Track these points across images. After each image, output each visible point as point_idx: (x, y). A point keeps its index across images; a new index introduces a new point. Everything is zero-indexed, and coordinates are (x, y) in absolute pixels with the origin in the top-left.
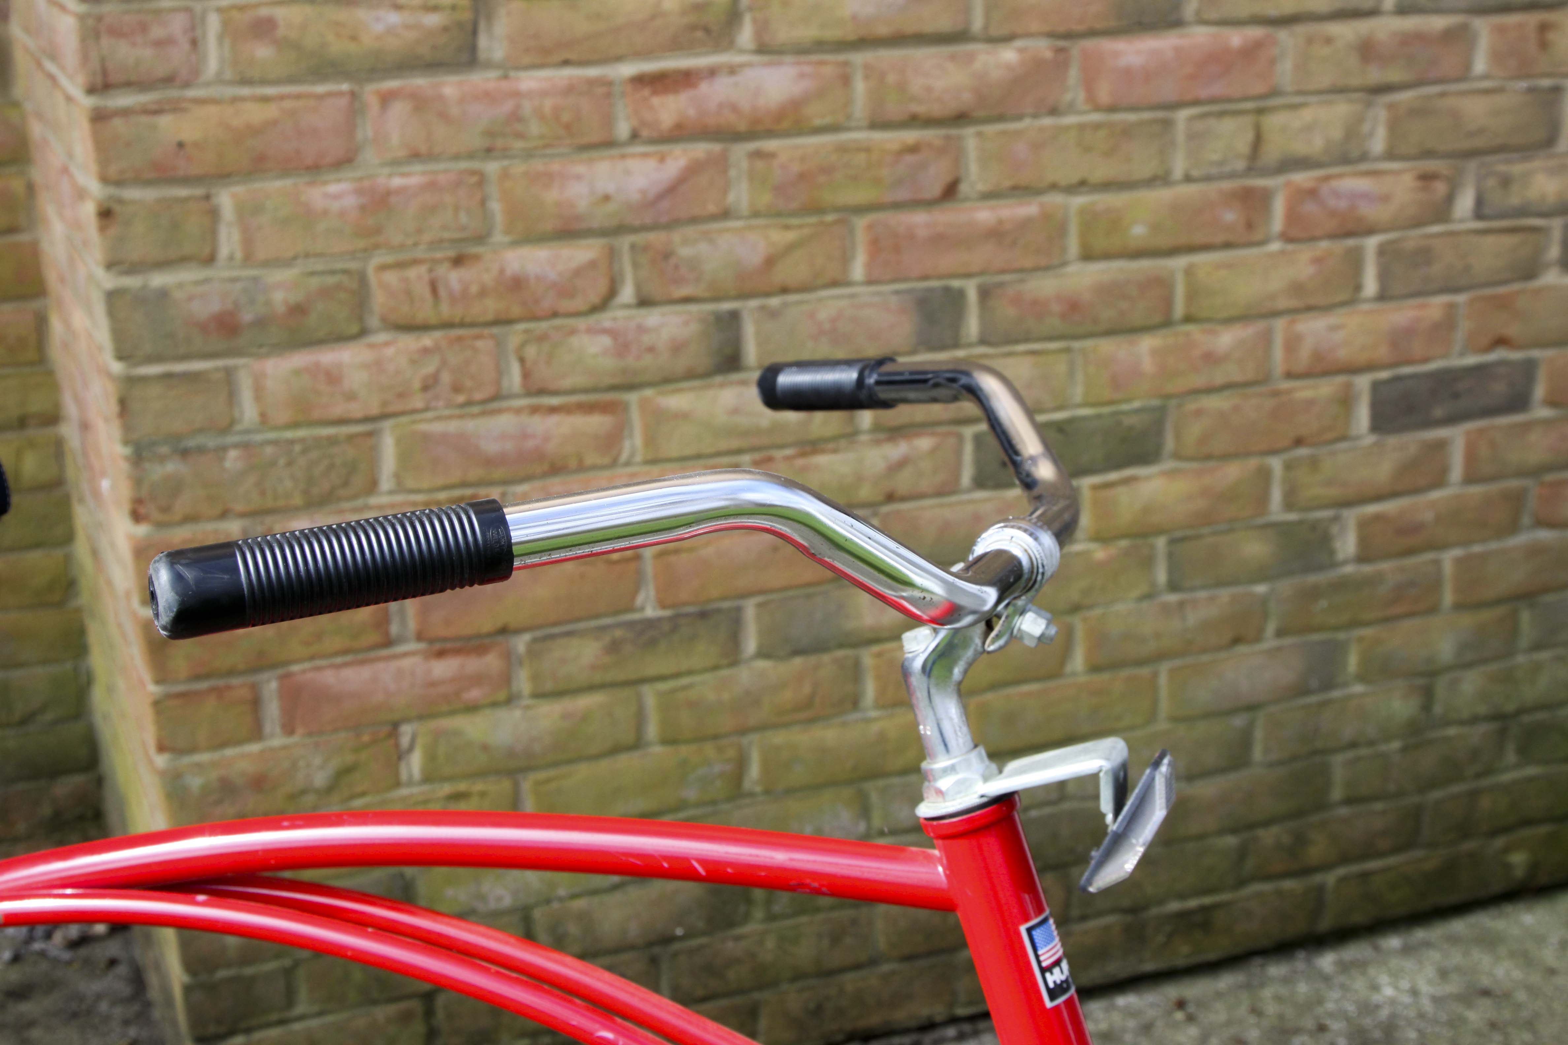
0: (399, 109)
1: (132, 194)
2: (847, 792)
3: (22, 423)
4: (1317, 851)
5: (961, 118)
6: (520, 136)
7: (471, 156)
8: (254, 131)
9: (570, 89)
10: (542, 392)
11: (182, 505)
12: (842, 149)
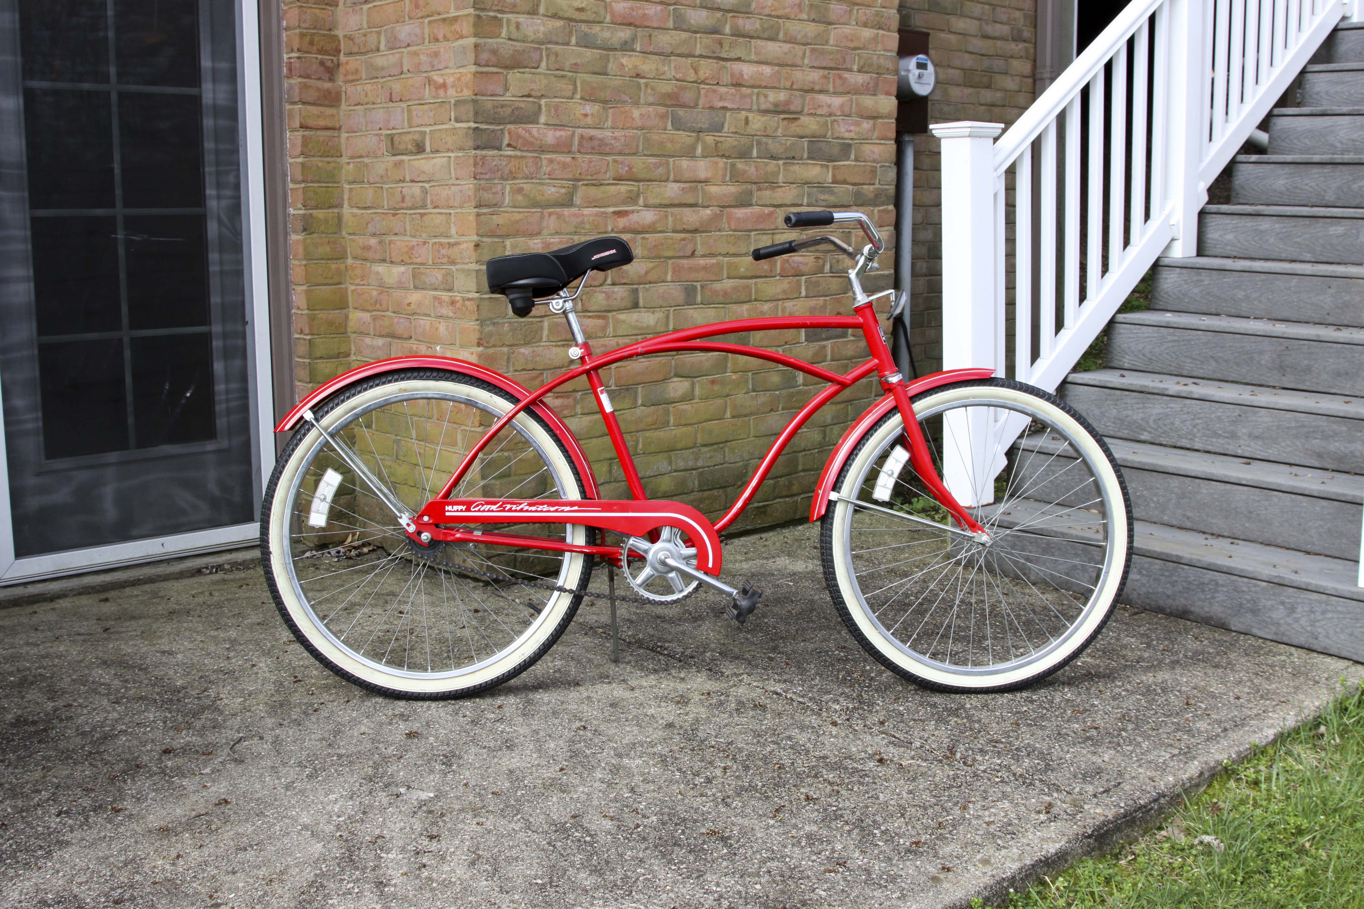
0: (553, 218)
1: (485, 239)
2: (666, 455)
3: (338, 356)
4: (795, 489)
5: (696, 231)
6: (583, 228)
7: (571, 234)
8: (517, 222)
9: (596, 215)
10: (587, 311)
11: (492, 342)
12: (666, 238)
